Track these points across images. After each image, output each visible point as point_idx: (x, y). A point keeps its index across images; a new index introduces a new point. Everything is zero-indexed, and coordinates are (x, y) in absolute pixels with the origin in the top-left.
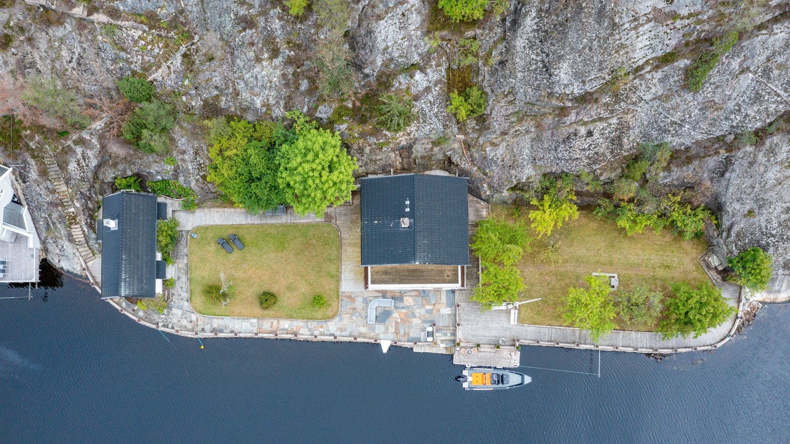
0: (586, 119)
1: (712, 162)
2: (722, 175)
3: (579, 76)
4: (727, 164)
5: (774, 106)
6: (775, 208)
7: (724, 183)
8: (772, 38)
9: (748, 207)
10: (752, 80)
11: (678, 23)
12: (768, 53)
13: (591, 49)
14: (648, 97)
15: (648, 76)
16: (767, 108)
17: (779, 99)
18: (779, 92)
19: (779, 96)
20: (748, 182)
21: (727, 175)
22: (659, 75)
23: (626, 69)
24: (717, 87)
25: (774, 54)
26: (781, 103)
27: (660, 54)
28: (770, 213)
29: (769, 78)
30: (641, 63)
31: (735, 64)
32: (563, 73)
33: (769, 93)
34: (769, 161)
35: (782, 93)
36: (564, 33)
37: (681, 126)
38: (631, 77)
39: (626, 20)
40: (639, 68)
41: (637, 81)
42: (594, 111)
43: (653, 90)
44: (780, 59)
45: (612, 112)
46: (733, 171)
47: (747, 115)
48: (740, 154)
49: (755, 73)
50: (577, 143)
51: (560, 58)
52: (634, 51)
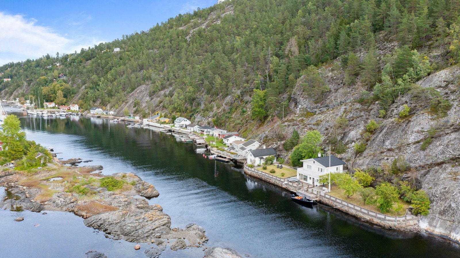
0: (388, 155)
1: (423, 172)
2: (425, 175)
3: (392, 144)
4: (428, 172)
5: (448, 155)
6: (440, 187)
7: (424, 178)
8: (450, 137)
9: (430, 186)
10: (442, 148)
11: (424, 133)
12: (448, 140)
13: (397, 138)
14: (409, 152)
15: (411, 146)
16: (446, 156)
17: (451, 153)
18: (451, 151)
19: (451, 152)
20: (433, 178)
21: (427, 175)
22: (414, 146)
23: (406, 143)
24: (431, 150)
25: (450, 141)
26: (451, 155)
27: (416, 141)
28: (437, 188)
29: (448, 147)
30: (410, 142)
31: (438, 144)
32: (387, 143)
33: (447, 152)
34: (443, 172)
35: (452, 152)
36: (392, 133)
37: (417, 160)
38: (406, 146)
39: (410, 132)
40: (410, 144)
41: (408, 147)
42: (391, 153)
43: (411, 150)
44: (452, 142)
45: (397, 155)
46: (429, 174)
47: (439, 158)
48: (433, 169)
49: (444, 146)
50: (382, 161)
51: (388, 139)
52: (409, 140)
